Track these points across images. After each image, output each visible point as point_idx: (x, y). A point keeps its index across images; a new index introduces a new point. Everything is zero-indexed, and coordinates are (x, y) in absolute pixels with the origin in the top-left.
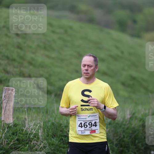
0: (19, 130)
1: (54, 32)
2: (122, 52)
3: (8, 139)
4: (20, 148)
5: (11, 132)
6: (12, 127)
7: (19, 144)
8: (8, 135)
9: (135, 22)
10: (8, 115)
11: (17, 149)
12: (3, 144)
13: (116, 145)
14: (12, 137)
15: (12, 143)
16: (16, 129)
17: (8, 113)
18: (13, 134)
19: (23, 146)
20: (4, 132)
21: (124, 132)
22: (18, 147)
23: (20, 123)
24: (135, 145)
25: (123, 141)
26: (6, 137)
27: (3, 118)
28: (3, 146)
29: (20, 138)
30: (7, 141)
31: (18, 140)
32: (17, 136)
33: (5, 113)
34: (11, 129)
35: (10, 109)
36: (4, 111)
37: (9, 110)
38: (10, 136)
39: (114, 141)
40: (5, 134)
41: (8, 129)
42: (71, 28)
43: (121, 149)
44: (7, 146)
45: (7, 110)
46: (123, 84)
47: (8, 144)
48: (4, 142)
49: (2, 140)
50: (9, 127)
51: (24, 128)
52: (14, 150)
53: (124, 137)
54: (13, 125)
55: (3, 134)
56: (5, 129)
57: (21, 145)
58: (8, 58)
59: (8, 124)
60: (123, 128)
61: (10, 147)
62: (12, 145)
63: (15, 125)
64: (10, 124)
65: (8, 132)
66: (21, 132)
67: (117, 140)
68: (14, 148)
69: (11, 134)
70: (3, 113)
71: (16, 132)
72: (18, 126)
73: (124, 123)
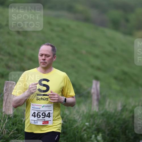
0: (19, 121)
1: (52, 30)
2: (115, 49)
3: (8, 129)
4: (19, 138)
5: (11, 123)
6: (12, 117)
7: (18, 134)
8: (8, 125)
9: (127, 21)
10: (9, 107)
11: (16, 138)
12: (3, 134)
13: (108, 135)
14: (11, 127)
15: (11, 133)
16: (16, 120)
17: (8, 105)
18: (13, 124)
19: (22, 135)
20: (5, 122)
21: (115, 122)
22: (17, 136)
23: (20, 114)
24: (125, 135)
25: (115, 131)
26: (6, 127)
27: (4, 109)
28: (3, 135)
29: (20, 128)
30: (7, 131)
31: (17, 130)
32: (17, 126)
33: (6, 104)
34: (11, 120)
35: (11, 101)
36: (5, 103)
37: (9, 102)
38: (10, 126)
39: (106, 131)
40: (5, 124)
41: (9, 120)
42: (68, 26)
43: (112, 138)
44: (7, 135)
45: (8, 103)
46: (116, 78)
47: (8, 133)
48: (5, 131)
49: (3, 130)
50: (9, 118)
51: (23, 119)
52: (13, 139)
53: (115, 127)
54: (13, 116)
55: (3, 124)
56: (5, 120)
57: (20, 134)
58: (9, 54)
59: (8, 115)
60: (115, 119)
61: (10, 136)
62: (12, 134)
63: (15, 116)
64: (10, 115)
65: (8, 122)
66: (21, 123)
67: (108, 130)
68: (14, 137)
69: (11, 124)
70: (4, 105)
71: (16, 123)
72: (17, 117)
73: (116, 114)
